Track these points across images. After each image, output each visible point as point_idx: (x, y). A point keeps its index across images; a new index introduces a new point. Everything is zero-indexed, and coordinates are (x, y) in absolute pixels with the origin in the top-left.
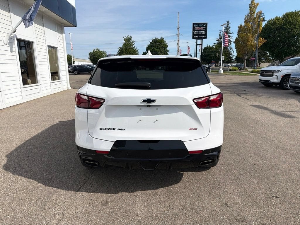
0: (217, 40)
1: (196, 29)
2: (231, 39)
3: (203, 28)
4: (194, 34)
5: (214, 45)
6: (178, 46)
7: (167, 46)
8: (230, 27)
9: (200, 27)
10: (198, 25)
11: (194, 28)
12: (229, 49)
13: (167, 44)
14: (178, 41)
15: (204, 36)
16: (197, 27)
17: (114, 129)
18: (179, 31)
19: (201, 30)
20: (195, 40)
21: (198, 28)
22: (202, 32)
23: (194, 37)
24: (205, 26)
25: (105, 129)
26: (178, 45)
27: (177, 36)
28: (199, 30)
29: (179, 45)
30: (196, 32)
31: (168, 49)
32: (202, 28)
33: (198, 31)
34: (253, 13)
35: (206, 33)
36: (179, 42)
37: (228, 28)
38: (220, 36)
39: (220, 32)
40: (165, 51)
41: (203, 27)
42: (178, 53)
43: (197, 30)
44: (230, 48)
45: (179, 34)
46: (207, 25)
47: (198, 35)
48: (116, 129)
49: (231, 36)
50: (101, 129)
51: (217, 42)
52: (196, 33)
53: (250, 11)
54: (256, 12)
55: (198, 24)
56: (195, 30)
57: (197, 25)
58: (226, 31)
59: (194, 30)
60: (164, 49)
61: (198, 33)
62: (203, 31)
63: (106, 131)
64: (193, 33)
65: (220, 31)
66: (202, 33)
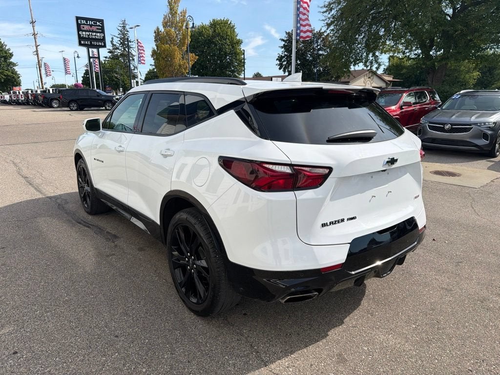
0: (108, 51)
1: (83, 27)
2: (133, 51)
3: (97, 29)
4: (80, 38)
5: (105, 59)
6: (38, 56)
7: (11, 55)
8: (127, 31)
9: (91, 26)
10: (87, 22)
11: (79, 26)
12: (133, 69)
13: (9, 50)
14: (37, 47)
15: (100, 44)
16: (84, 24)
17: (343, 220)
18: (35, 28)
19: (93, 32)
20: (85, 49)
21: (86, 27)
22: (95, 35)
23: (82, 42)
24: (99, 26)
25: (330, 223)
26: (37, 54)
27: (33, 37)
28: (90, 31)
29: (40, 56)
30: (84, 34)
31: (13, 60)
32: (94, 28)
33: (88, 33)
34: (175, 13)
35: (104, 37)
36: (38, 50)
37: (126, 32)
38: (113, 44)
39: (112, 38)
40: (9, 65)
41: (96, 26)
42: (40, 70)
43: (85, 31)
44: (133, 66)
45: (36, 33)
46: (103, 23)
47: (88, 39)
48: (345, 220)
49: (131, 46)
50: (324, 225)
51: (110, 54)
52: (84, 36)
53: (171, 9)
54: (179, 12)
55: (87, 19)
56: (83, 31)
57: (84, 22)
58: (123, 36)
59: (79, 29)
60: (5, 61)
61: (88, 35)
62: (98, 34)
63: (332, 226)
64: (79, 35)
65: (112, 36)
66: (97, 37)
